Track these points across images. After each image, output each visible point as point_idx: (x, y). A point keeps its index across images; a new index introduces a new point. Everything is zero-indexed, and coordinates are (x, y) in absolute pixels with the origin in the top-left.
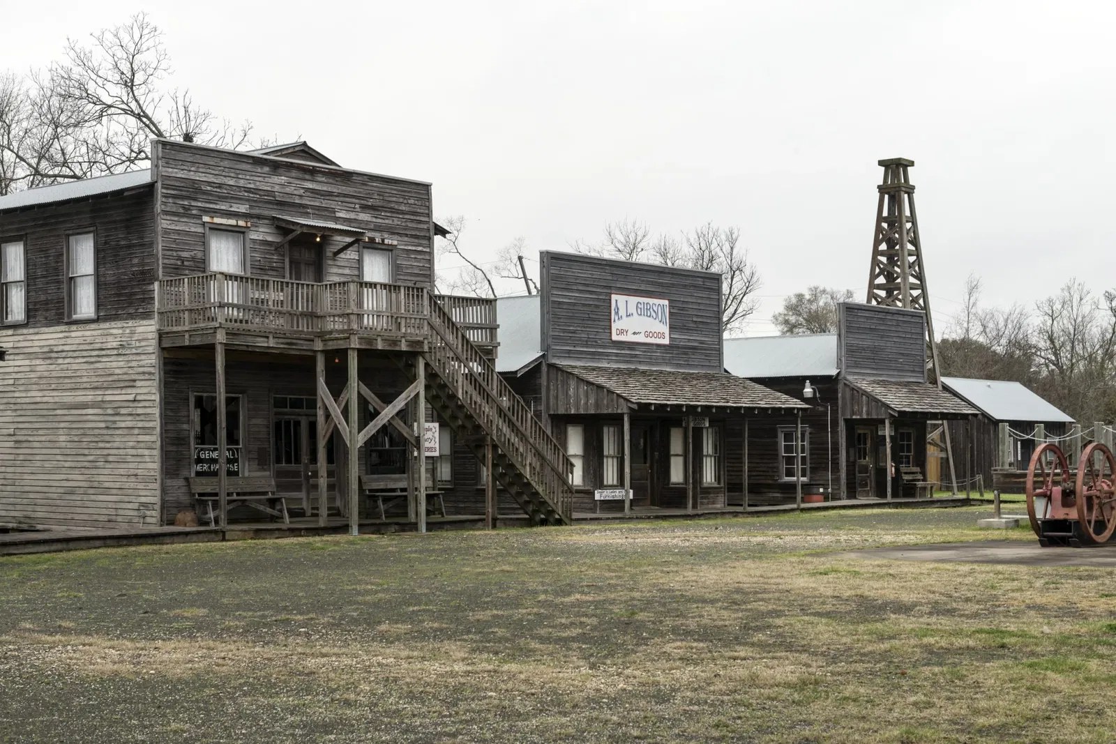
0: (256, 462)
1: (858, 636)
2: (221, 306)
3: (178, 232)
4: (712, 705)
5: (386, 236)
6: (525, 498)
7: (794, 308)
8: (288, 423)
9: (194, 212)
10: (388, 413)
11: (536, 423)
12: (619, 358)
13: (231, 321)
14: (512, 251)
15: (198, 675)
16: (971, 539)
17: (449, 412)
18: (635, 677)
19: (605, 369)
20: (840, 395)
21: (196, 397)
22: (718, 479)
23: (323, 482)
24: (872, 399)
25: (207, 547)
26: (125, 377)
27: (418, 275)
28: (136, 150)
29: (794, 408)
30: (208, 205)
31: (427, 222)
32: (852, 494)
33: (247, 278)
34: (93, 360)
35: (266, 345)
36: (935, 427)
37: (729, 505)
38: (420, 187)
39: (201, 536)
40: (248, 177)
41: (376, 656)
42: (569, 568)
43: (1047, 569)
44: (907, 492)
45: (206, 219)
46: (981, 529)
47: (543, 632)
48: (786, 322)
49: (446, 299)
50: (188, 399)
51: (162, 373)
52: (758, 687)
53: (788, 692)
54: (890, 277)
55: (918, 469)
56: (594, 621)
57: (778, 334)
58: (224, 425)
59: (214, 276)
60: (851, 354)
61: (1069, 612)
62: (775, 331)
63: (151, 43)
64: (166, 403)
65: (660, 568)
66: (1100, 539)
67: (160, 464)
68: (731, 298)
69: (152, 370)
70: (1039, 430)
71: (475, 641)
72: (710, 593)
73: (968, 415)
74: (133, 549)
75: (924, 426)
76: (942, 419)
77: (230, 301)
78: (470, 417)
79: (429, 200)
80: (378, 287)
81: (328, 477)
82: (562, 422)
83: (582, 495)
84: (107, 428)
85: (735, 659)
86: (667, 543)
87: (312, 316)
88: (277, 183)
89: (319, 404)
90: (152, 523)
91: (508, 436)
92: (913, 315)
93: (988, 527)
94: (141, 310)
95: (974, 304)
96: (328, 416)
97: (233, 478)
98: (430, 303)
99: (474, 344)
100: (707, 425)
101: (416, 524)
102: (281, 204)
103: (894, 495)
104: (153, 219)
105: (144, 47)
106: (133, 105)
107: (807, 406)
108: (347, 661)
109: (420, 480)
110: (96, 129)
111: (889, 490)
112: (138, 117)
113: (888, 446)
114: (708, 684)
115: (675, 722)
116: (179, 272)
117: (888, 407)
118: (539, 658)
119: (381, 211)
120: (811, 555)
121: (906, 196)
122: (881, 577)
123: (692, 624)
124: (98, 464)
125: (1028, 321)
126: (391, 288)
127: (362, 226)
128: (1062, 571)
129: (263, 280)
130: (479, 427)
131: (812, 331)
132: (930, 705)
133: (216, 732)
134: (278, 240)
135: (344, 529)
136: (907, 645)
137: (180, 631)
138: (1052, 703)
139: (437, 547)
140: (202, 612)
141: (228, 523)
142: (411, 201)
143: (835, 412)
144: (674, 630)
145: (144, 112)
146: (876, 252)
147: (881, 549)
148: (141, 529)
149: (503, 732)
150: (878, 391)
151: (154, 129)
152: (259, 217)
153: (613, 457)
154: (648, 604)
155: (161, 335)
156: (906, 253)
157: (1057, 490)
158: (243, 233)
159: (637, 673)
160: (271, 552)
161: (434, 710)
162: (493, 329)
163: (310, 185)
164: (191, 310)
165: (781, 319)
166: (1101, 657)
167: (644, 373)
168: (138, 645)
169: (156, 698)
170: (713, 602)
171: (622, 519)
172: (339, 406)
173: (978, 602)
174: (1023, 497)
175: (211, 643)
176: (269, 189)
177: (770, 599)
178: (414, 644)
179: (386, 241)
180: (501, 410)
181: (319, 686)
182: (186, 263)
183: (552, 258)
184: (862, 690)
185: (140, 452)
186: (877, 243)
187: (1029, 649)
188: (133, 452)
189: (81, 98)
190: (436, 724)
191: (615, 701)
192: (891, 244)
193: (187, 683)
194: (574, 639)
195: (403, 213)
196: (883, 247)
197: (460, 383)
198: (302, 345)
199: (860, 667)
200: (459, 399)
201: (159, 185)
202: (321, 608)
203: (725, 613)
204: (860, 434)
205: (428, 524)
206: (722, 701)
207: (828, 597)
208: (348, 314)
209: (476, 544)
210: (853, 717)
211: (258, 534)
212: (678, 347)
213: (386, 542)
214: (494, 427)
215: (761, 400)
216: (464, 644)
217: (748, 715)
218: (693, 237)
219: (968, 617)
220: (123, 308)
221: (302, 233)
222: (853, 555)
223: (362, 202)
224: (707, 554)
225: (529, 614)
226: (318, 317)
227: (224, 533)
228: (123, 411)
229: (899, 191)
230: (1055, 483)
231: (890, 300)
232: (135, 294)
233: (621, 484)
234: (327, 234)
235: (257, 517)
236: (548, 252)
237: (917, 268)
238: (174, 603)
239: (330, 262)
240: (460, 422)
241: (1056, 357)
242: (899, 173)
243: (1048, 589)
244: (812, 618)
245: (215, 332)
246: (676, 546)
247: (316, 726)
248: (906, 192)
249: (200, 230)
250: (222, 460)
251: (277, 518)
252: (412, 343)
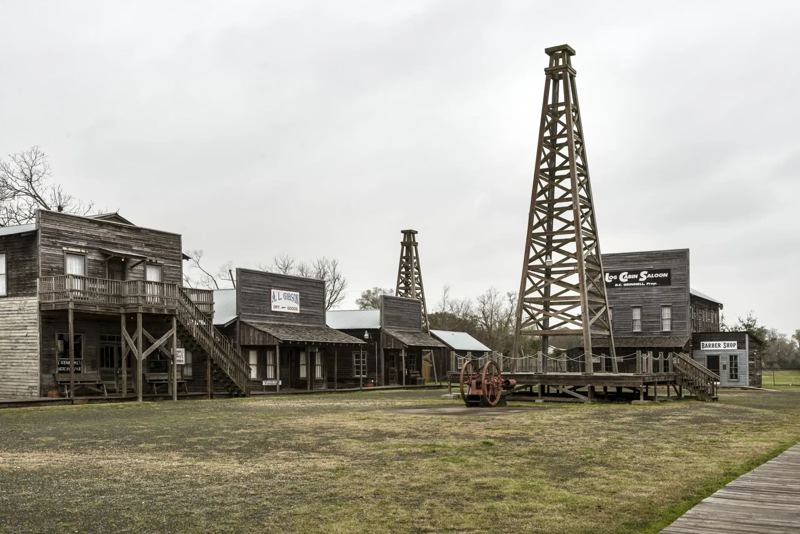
0: (90, 366)
1: (370, 448)
2: (72, 291)
3: (50, 255)
4: (291, 480)
5: (158, 259)
6: (227, 384)
7: (365, 297)
8: (107, 348)
9: (58, 245)
10: (158, 343)
11: (232, 349)
12: (275, 319)
13: (77, 298)
14: (226, 267)
15: (42, 469)
16: (436, 404)
17: (189, 344)
18: (259, 467)
19: (268, 324)
20: (381, 338)
21: (59, 335)
22: (323, 375)
23: (124, 376)
24: (396, 340)
25: (63, 408)
26: (22, 324)
27: (174, 278)
28: (33, 213)
29: (359, 344)
30: (65, 242)
31: (179, 253)
32: (387, 383)
33: (85, 278)
34: (4, 316)
35: (95, 310)
36: (428, 352)
37: (328, 388)
38: (176, 236)
39: (60, 402)
40: (87, 229)
41: (135, 459)
42: (243, 417)
43: (466, 417)
44: (412, 382)
45: (64, 248)
46: (442, 399)
47: (220, 447)
48: (362, 303)
49: (188, 290)
50: (55, 336)
51: (41, 323)
52: (316, 471)
53: (329, 473)
54: (407, 284)
55: (418, 372)
56: (247, 442)
57: (358, 309)
58: (73, 349)
59: (68, 276)
60: (386, 319)
61: (470, 436)
62: (357, 307)
63: (41, 161)
64: (43, 337)
65: (287, 417)
66: (493, 404)
67: (39, 367)
68: (334, 291)
69: (36, 321)
70: (469, 355)
71: (186, 452)
72: (306, 429)
73: (440, 347)
74: (24, 408)
75: (421, 351)
76: (431, 349)
77: (76, 289)
78: (199, 346)
79: (180, 243)
80: (153, 283)
81: (127, 374)
82: (247, 349)
83: (256, 383)
84: (12, 349)
85: (309, 458)
86: (294, 406)
87: (119, 297)
88: (102, 232)
89: (123, 339)
90: (36, 395)
91: (218, 355)
92: (416, 302)
93: (446, 398)
94: (30, 292)
95: (447, 297)
96: (127, 344)
97: (78, 375)
98: (179, 291)
99: (201, 311)
100: (317, 351)
101: (172, 396)
102: (104, 243)
103: (406, 384)
104: (36, 248)
105: (37, 163)
106: (31, 191)
107: (365, 343)
108: (120, 461)
109: (174, 375)
110: (11, 202)
111: (404, 381)
112: (34, 197)
113: (404, 361)
114: (293, 470)
115: (272, 487)
116: (50, 274)
117: (403, 343)
118: (216, 459)
119: (156, 247)
120: (360, 411)
121: (414, 247)
122: (389, 421)
123: (293, 443)
124: (8, 367)
125: (472, 305)
126: (160, 284)
127: (145, 254)
128: (472, 418)
129: (93, 279)
130: (204, 350)
131: (374, 308)
132: (393, 478)
133: (45, 495)
134: (102, 260)
135: (135, 399)
136: (391, 452)
137: (38, 448)
138: (448, 476)
139: (180, 407)
140: (52, 439)
141: (75, 396)
142: (171, 243)
143: (379, 345)
144: (284, 446)
145: (37, 195)
146: (400, 272)
147: (395, 408)
148: (29, 399)
149: (189, 493)
150: (399, 336)
151: (42, 203)
152: (92, 248)
153: (272, 365)
154: (275, 434)
155: (40, 304)
156: (414, 274)
157: (474, 382)
158: (84, 256)
159: (261, 465)
160: (96, 410)
161: (157, 483)
162: (211, 304)
163: (119, 234)
164: (55, 293)
165: (359, 301)
166: (476, 456)
167: (287, 326)
168: (14, 455)
169: (18, 480)
170: (306, 433)
171: (275, 395)
172: (132, 340)
173: (429, 432)
174: (459, 385)
175: (52, 454)
176: (98, 235)
177: (334, 431)
178: (156, 453)
179: (158, 262)
180: (215, 343)
181: (103, 473)
182: (54, 270)
183: (242, 271)
184: (364, 472)
185: (29, 361)
186: (400, 268)
187: (445, 453)
188: (26, 361)
189: (3, 186)
190: (157, 490)
191: (247, 478)
192: (407, 268)
193: (36, 473)
194: (234, 450)
195: (167, 248)
196: (403, 270)
197: (194, 330)
198: (114, 311)
199: (366, 462)
200: (194, 337)
201: (40, 231)
202: (113, 437)
203: (310, 438)
204: (390, 356)
205: (178, 396)
206: (298, 478)
207: (361, 430)
208: (137, 296)
209: (200, 406)
210: (356, 484)
211: (90, 401)
212: (304, 314)
213: (155, 405)
214: (212, 351)
215: (343, 340)
216: (180, 453)
217: (308, 484)
218: (316, 263)
219: (422, 439)
220: (21, 291)
221: (114, 256)
222: (380, 411)
223: (146, 243)
224: (311, 411)
225: (216, 439)
226: (122, 297)
227: (72, 401)
228: (20, 341)
229: (411, 245)
230: (474, 379)
231: (406, 294)
232: (27, 284)
233: (275, 378)
234: (128, 258)
235: (92, 393)
236: (240, 269)
237: (419, 280)
238: (40, 434)
239: (129, 271)
240: (195, 349)
241: (486, 321)
242: (411, 237)
243: (463, 426)
244: (350, 440)
245: (68, 303)
246: (298, 407)
247: (97, 492)
248: (414, 245)
249: (61, 254)
250: (72, 366)
251: (101, 393)
252: (169, 311)
